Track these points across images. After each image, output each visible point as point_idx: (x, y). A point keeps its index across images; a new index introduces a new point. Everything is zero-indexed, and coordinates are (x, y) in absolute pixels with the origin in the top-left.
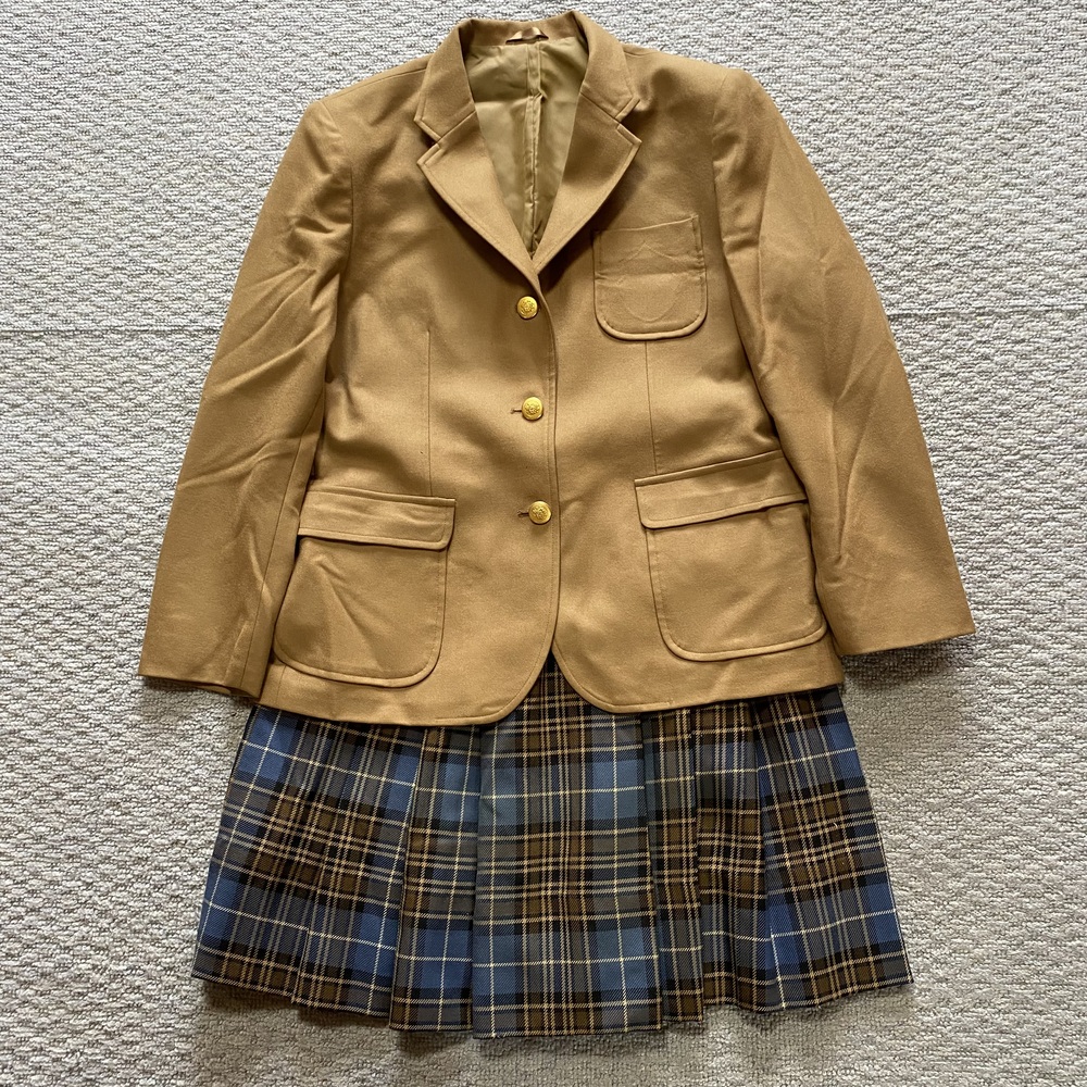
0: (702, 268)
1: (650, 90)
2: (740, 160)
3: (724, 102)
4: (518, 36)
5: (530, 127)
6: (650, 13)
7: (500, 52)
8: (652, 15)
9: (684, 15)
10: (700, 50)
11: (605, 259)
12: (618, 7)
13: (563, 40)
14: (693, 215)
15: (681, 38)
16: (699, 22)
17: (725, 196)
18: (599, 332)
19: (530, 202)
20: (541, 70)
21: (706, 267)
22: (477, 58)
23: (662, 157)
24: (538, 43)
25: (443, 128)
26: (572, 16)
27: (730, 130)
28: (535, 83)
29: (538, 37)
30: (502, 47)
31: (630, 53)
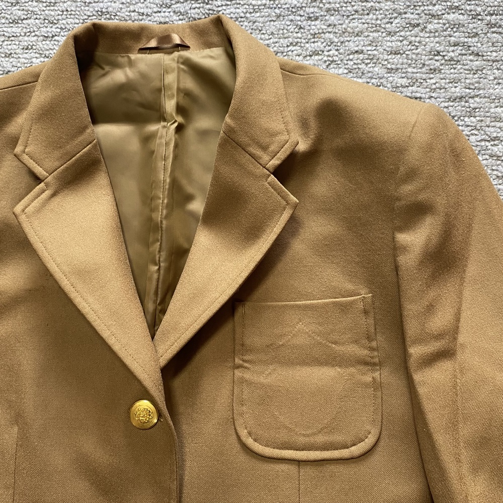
0: (374, 364)
1: (313, 124)
2: (435, 240)
3: (414, 156)
4: (153, 44)
5: (161, 164)
6: (316, 19)
7: (131, 64)
8: (317, 22)
9: (357, 25)
10: (376, 69)
11: (248, 342)
12: (277, 11)
13: (207, 52)
14: (365, 293)
15: (353, 53)
16: (376, 35)
17: (412, 287)
18: (237, 446)
19: (156, 264)
20: (179, 89)
21: (380, 364)
22: (103, 69)
23: (326, 209)
24: (176, 54)
25: (51, 163)
26: (218, 22)
27: (422, 197)
28: (170, 105)
29: (178, 46)
30: (133, 56)
31: (289, 71)
